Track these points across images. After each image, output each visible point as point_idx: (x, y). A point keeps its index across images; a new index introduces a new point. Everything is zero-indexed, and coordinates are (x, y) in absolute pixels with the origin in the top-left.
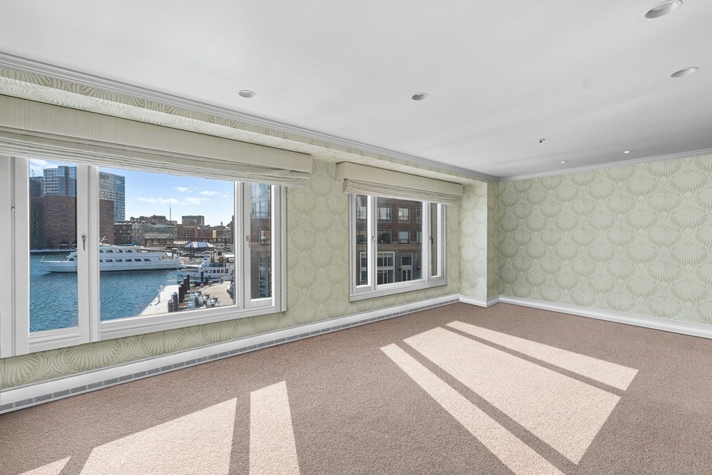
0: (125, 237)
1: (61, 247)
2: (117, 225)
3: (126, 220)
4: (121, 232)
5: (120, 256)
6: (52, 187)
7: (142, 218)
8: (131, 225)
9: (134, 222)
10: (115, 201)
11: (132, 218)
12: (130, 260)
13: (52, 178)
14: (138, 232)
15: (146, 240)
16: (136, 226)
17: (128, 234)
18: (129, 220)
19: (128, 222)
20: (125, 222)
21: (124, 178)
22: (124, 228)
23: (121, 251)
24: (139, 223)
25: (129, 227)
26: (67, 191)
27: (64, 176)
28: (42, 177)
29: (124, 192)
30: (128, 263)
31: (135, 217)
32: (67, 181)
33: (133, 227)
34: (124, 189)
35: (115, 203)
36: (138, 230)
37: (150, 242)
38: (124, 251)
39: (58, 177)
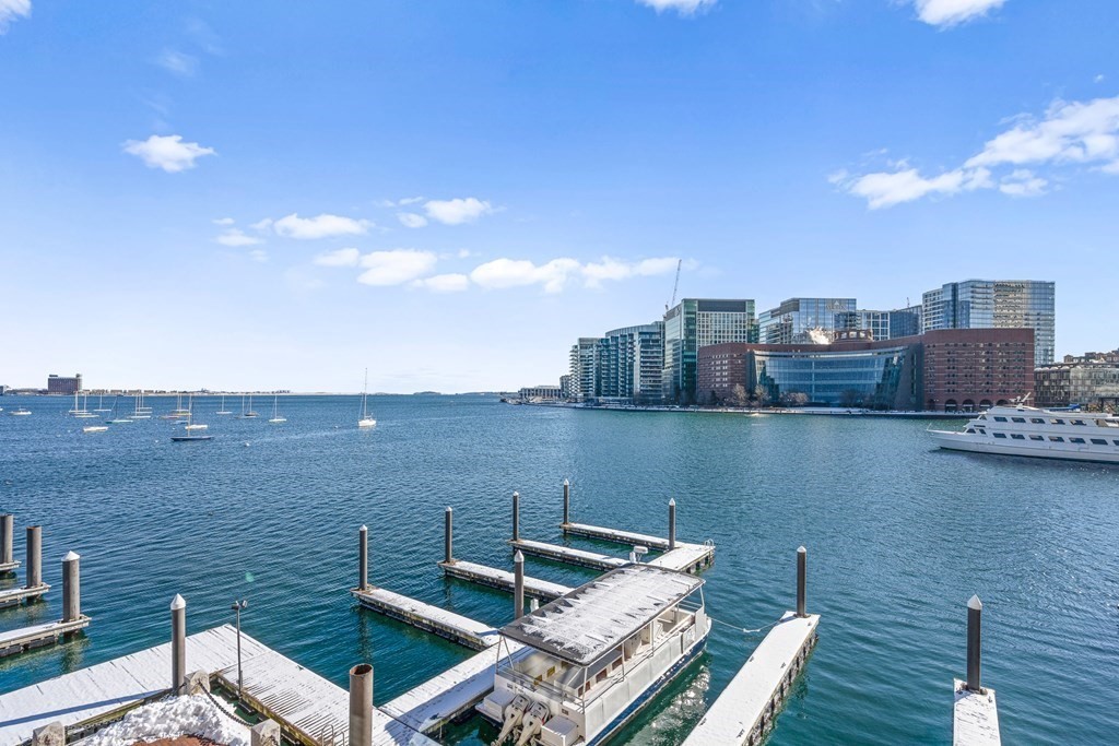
0: (1055, 394)
1: (947, 409)
2: (1040, 372)
3: (1056, 361)
4: (1046, 383)
5: (1058, 430)
6: (934, 318)
7: (1090, 356)
8: (1068, 371)
9: (1075, 365)
10: (1036, 328)
11: (1068, 358)
12: (1080, 441)
13: (934, 304)
14: (1083, 384)
15: (1102, 399)
16: (1078, 372)
17: (1062, 387)
18: (1062, 361)
19: (1062, 365)
20: (1056, 365)
21: (1053, 284)
22: (1053, 377)
23: (1060, 422)
24: (1086, 365)
25: (1063, 375)
26: (954, 321)
27: (950, 298)
28: (920, 306)
29: (1053, 310)
30: (1076, 445)
31: (1076, 354)
32: (954, 306)
33: (1072, 374)
34: (1053, 304)
35: (1036, 332)
36: (1083, 380)
37: (1111, 402)
38: (1067, 422)
39: (942, 302)
